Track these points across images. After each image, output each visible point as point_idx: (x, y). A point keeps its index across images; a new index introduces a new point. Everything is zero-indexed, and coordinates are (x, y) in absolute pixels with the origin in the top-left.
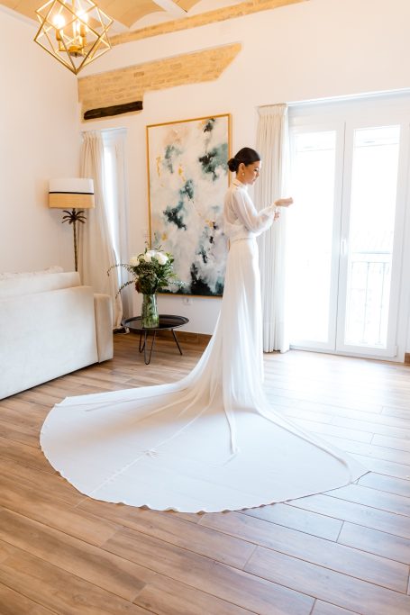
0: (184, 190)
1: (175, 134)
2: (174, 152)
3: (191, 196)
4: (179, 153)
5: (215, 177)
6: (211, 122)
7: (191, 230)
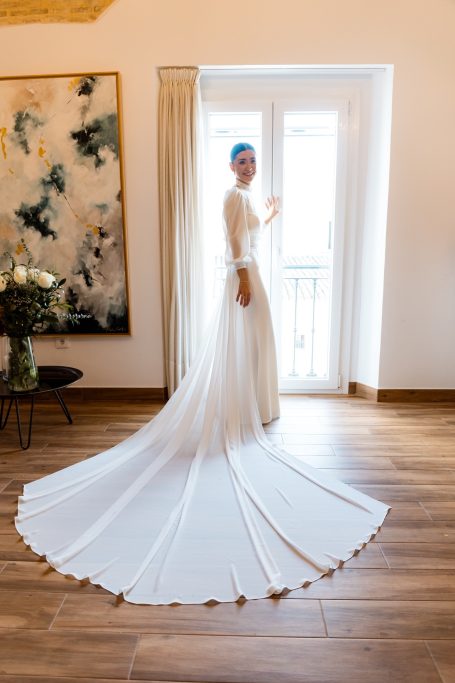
0: (49, 179)
1: (31, 95)
2: (29, 122)
3: (61, 188)
4: (37, 124)
5: (99, 162)
6: (89, 81)
7: (62, 240)
